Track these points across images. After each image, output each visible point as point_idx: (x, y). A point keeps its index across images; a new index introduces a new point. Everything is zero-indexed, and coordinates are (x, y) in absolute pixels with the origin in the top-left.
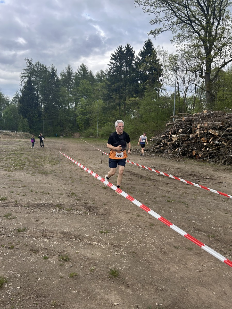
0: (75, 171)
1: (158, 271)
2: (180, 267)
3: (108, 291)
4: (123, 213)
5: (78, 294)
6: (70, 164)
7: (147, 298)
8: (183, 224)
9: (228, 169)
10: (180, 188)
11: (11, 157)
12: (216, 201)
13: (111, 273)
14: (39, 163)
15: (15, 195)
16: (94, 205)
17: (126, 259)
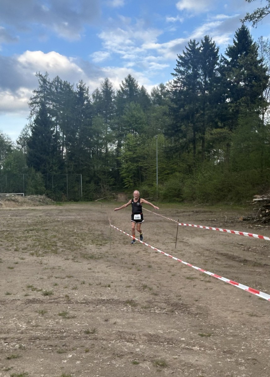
0: (137, 254)
4: (228, 312)
6: (125, 244)
11: (31, 235)
14: (77, 243)
15: (61, 288)
16: (181, 302)
17: (245, 367)
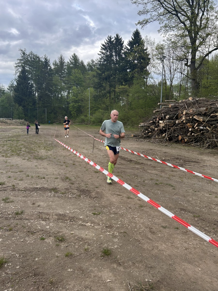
0: (69, 156)
1: (148, 250)
2: (168, 245)
3: (101, 269)
4: (115, 196)
5: (73, 272)
6: (63, 150)
7: (138, 274)
8: (170, 205)
9: (212, 152)
10: (167, 171)
11: (8, 143)
12: (201, 183)
13: (104, 252)
14: (34, 149)
15: (12, 179)
16: (87, 189)
17: (118, 239)
